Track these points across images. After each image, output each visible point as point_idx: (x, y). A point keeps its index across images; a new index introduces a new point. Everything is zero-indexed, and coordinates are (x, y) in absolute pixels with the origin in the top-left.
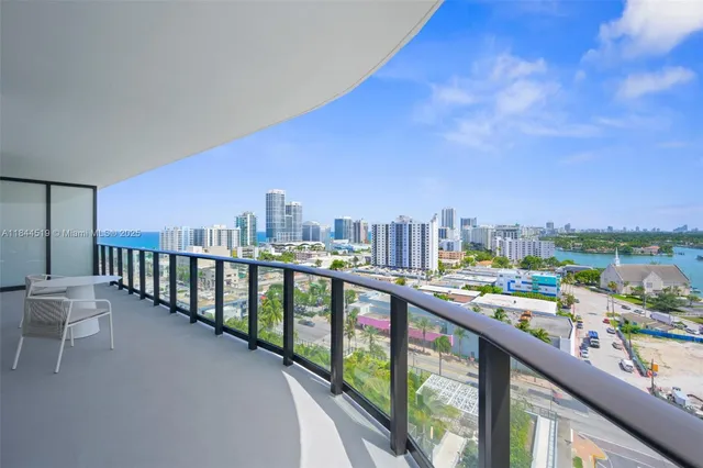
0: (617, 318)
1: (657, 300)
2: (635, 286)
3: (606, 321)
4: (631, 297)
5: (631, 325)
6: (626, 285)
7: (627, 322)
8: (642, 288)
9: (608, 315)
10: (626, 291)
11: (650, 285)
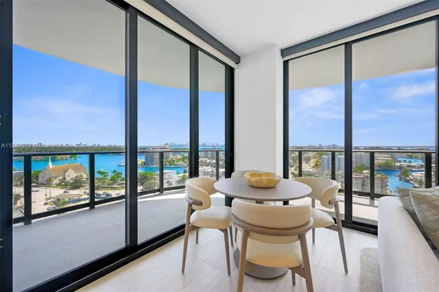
0: (53, 200)
1: (73, 183)
2: (61, 178)
3: (46, 204)
4: (58, 185)
5: (61, 201)
6: (56, 178)
7: (59, 200)
8: (65, 179)
9: (47, 199)
10: (55, 182)
11: (69, 176)
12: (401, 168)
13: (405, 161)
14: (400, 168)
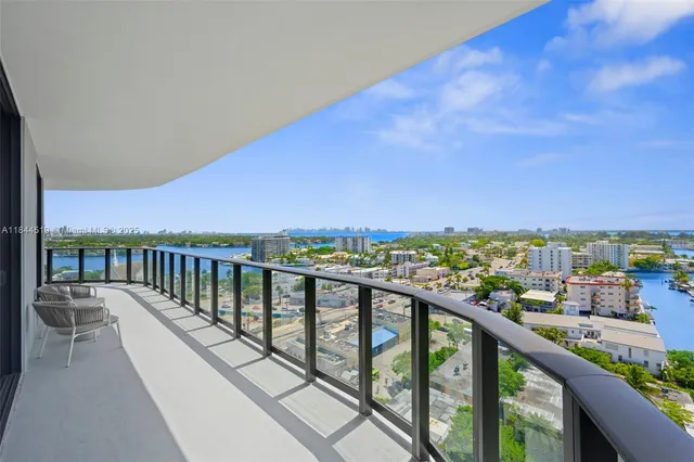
12: (675, 267)
13: (685, 256)
14: (675, 269)
